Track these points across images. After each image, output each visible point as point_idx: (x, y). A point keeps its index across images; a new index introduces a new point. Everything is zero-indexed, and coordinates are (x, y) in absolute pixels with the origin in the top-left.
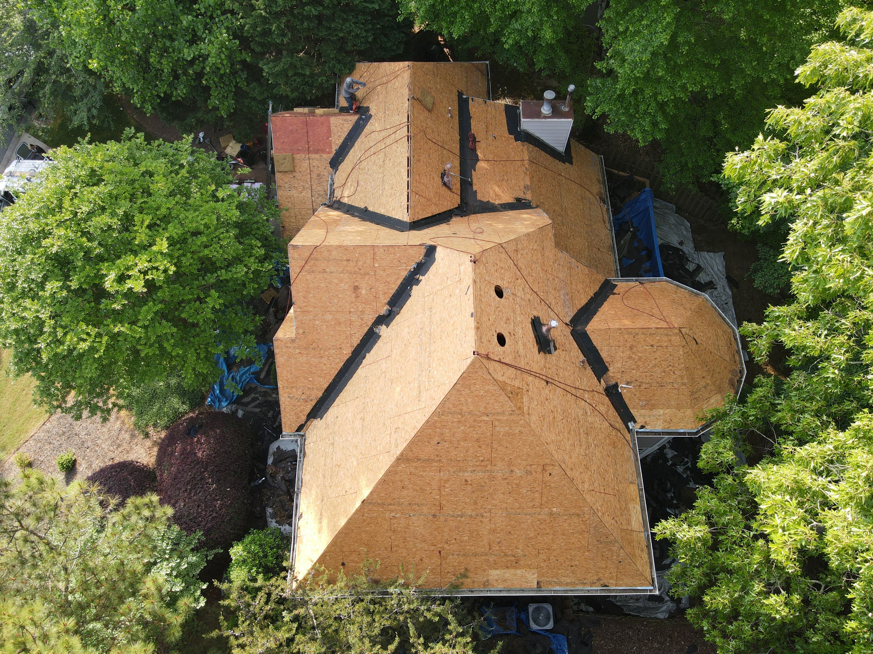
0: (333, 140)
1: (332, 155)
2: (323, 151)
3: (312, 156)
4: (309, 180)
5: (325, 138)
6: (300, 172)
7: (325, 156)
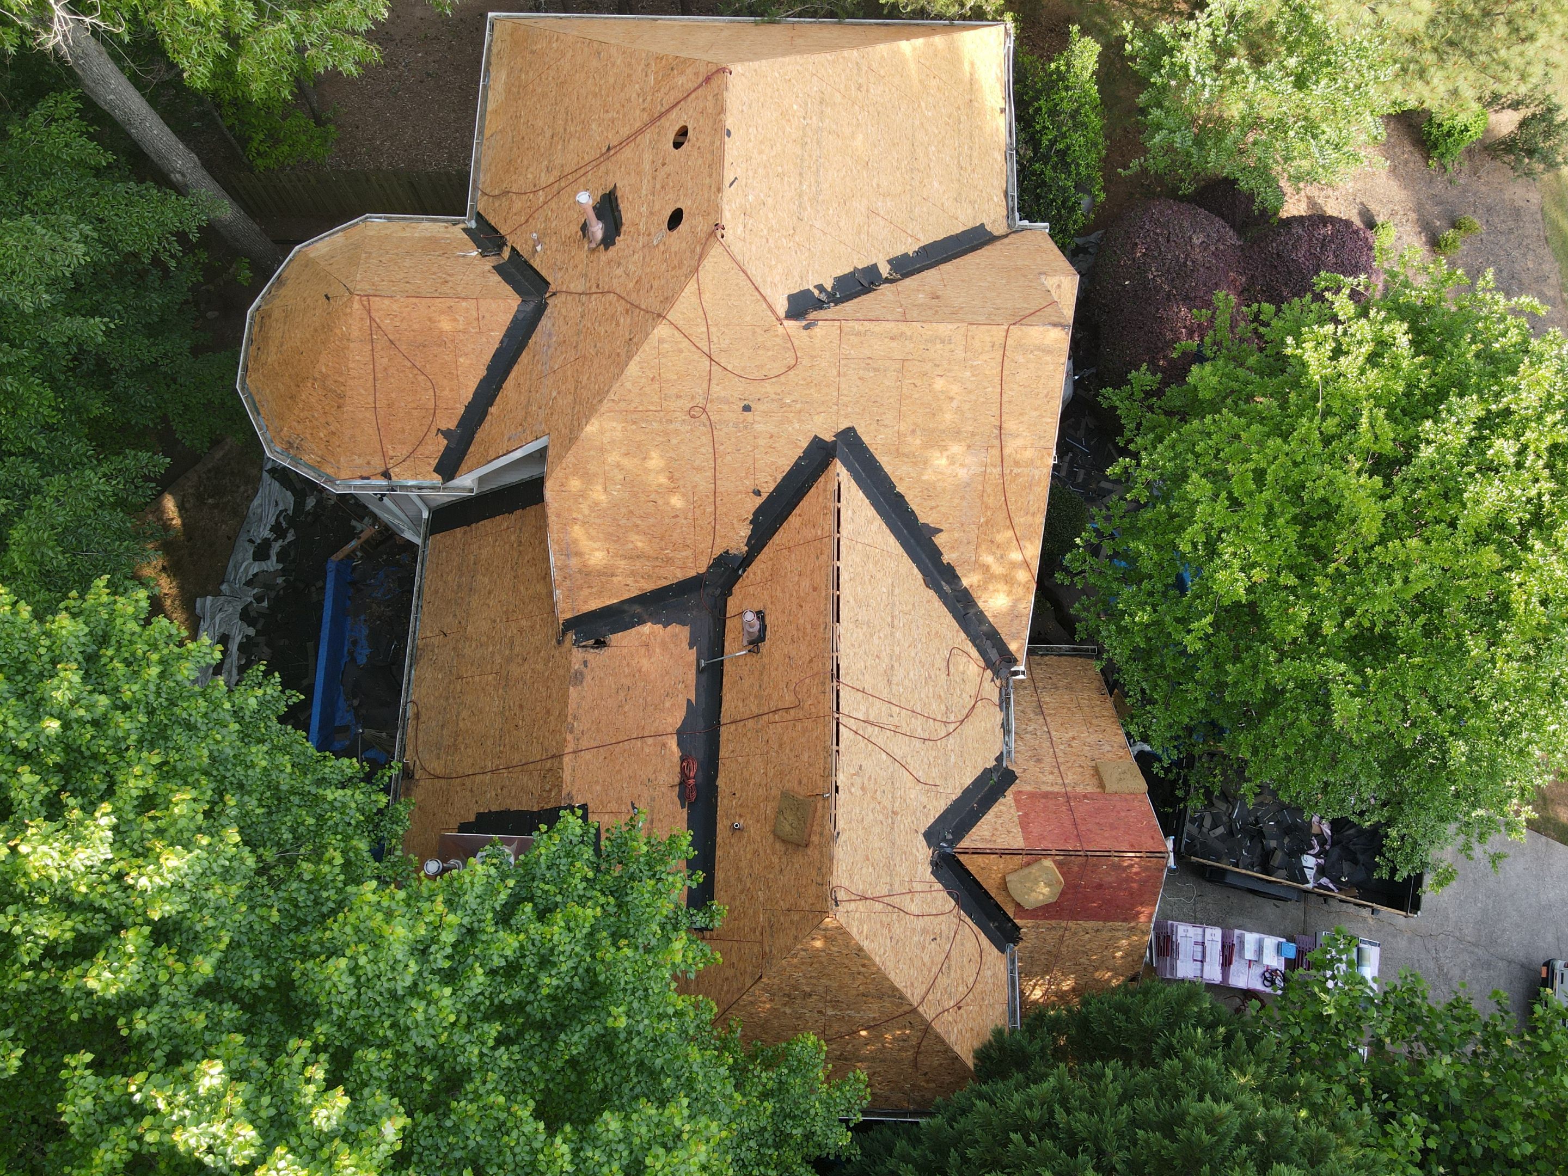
0: (1013, 810)
1: (1013, 788)
2: (1032, 796)
3: (1056, 789)
4: (1060, 754)
5: (1032, 815)
6: (1081, 766)
7: (1029, 788)
